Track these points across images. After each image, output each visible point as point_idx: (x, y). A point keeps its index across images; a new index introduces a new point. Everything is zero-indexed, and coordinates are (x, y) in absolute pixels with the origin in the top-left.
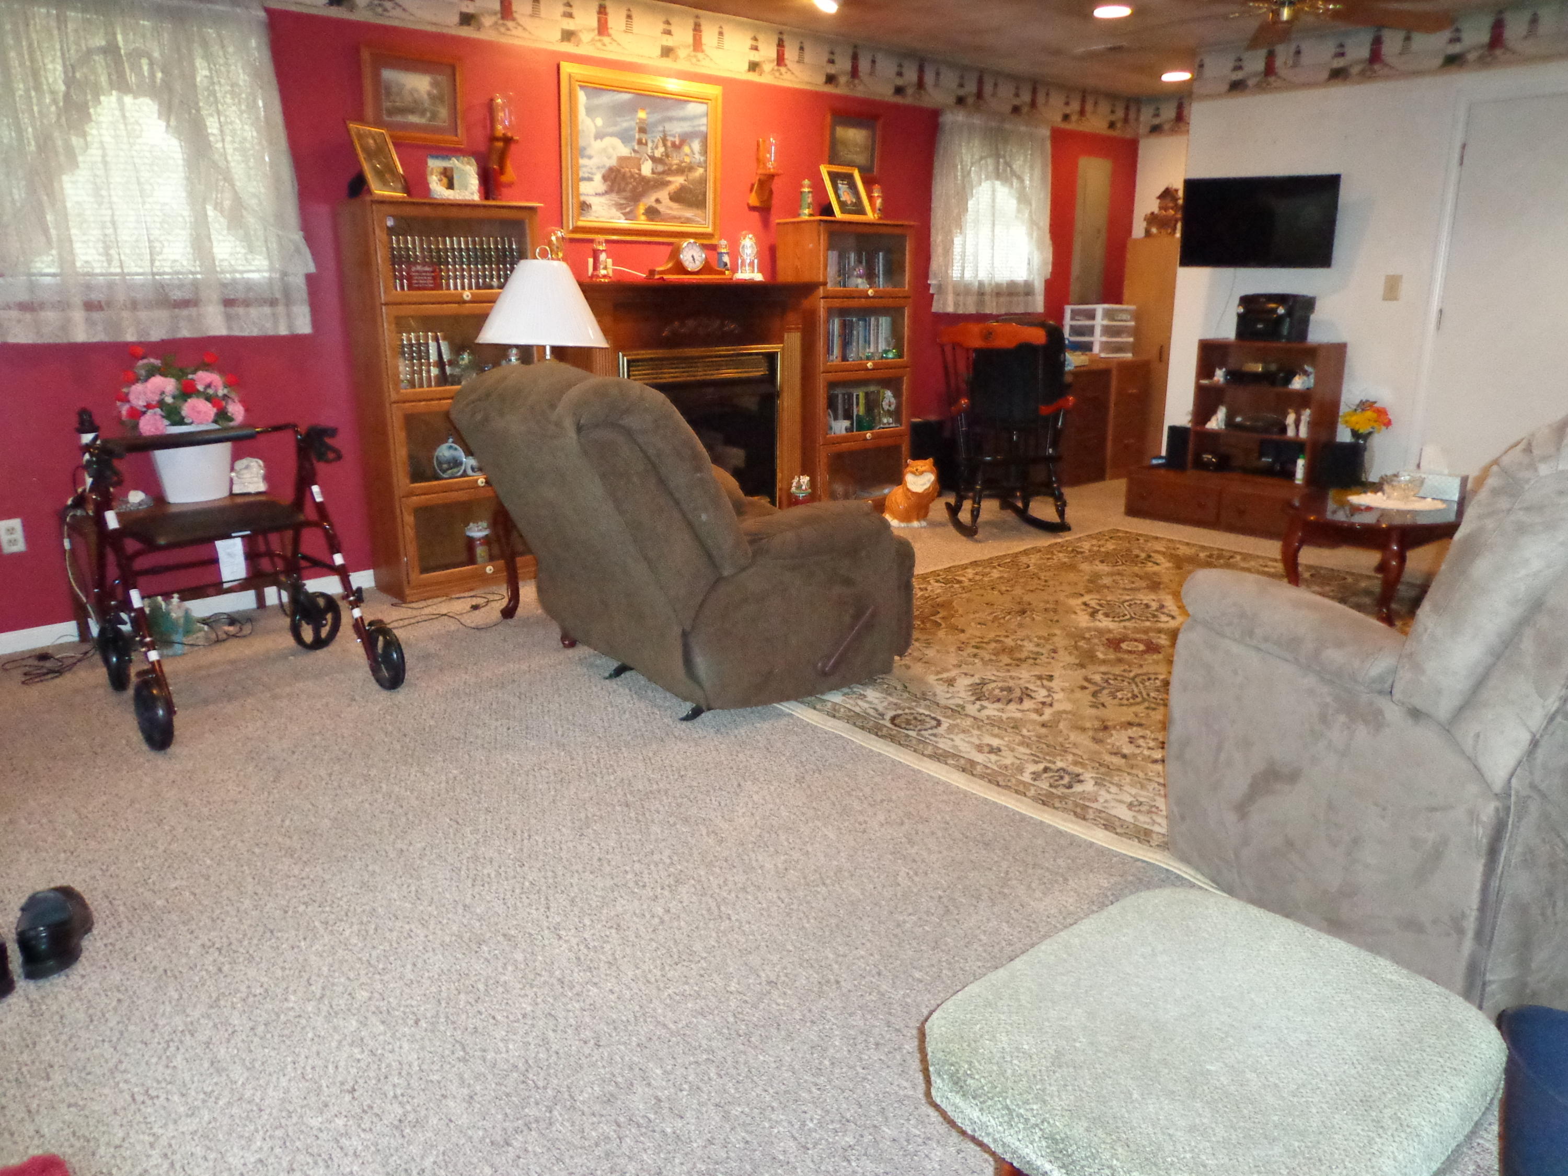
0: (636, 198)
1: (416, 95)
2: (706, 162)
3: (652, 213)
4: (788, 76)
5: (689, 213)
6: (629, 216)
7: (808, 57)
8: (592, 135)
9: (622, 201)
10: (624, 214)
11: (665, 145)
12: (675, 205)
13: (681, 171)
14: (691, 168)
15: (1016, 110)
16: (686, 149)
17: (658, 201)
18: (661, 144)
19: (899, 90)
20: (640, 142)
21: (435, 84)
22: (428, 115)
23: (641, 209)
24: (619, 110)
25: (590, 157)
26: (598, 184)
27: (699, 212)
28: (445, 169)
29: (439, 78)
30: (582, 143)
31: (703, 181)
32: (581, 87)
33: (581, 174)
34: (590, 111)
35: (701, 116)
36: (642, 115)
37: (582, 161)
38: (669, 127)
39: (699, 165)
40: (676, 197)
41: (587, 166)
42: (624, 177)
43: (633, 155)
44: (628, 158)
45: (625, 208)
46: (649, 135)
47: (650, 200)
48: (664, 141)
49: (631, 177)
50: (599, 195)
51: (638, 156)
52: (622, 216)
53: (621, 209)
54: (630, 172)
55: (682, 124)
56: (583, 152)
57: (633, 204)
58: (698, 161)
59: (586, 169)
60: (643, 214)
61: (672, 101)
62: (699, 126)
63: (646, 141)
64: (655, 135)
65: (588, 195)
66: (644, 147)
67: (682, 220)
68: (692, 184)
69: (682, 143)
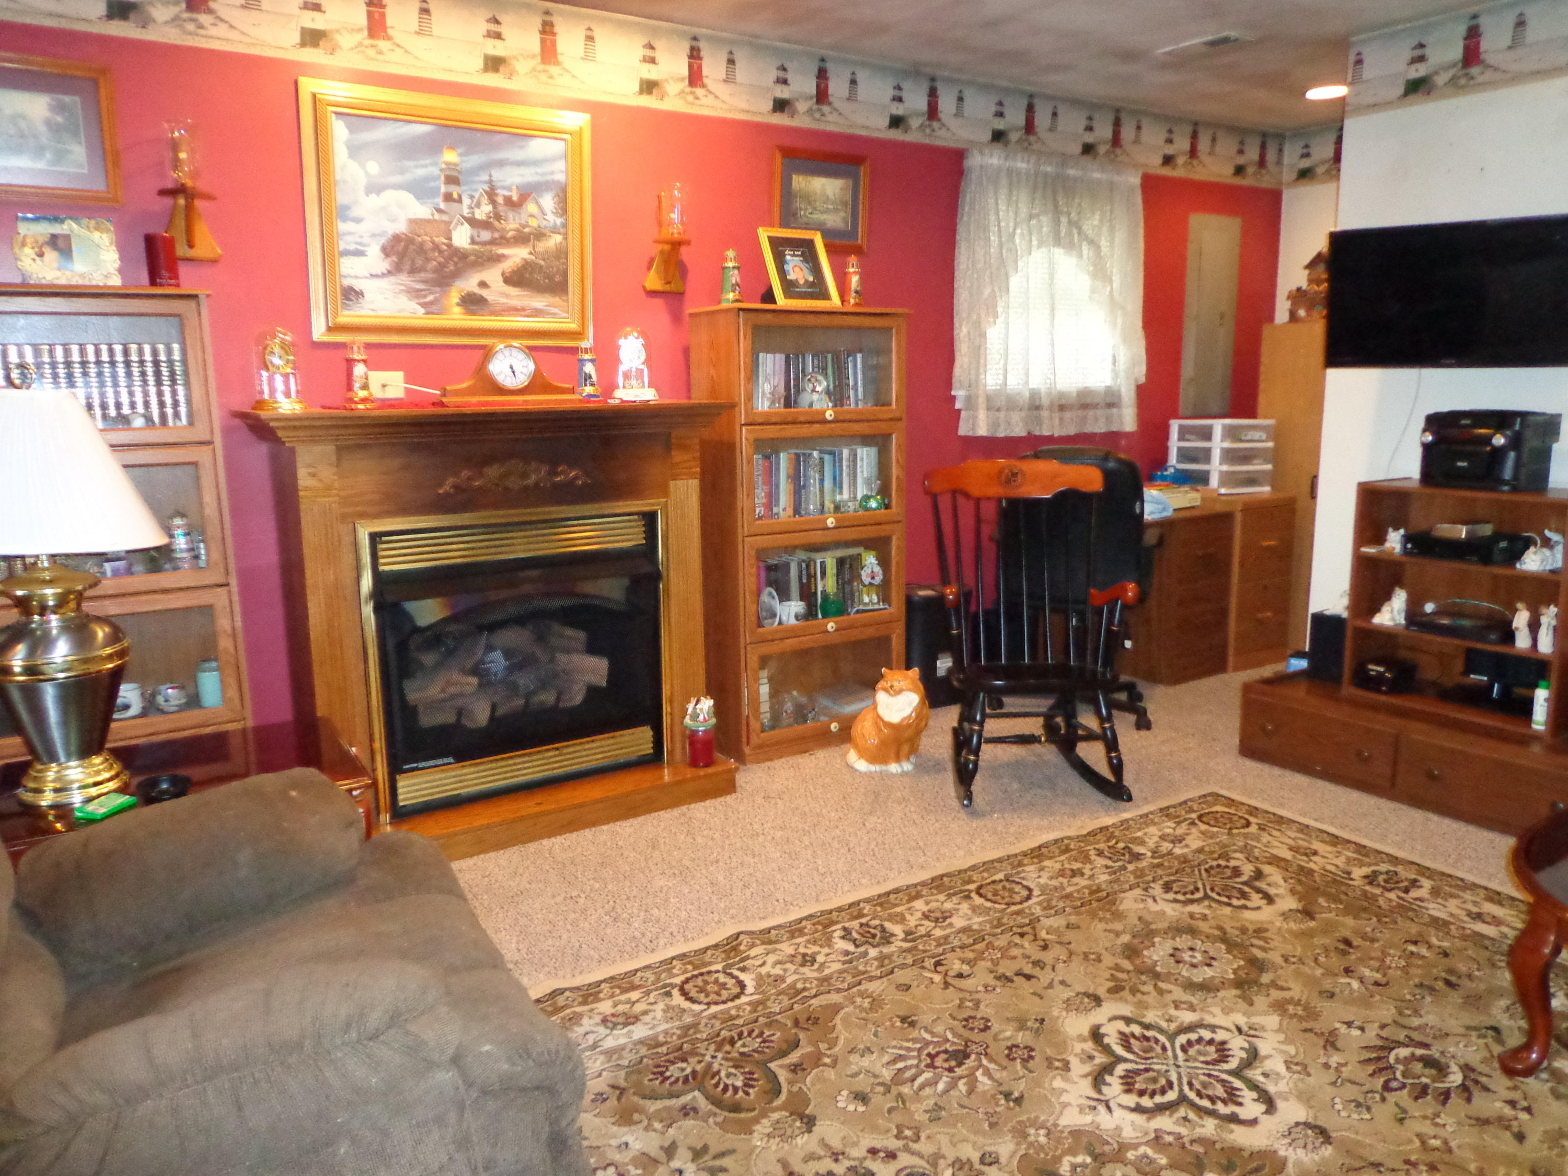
0: (443, 280)
1: (22, 124)
2: (565, 226)
3: (472, 302)
4: (709, 101)
5: (539, 302)
6: (434, 308)
7: (742, 72)
8: (361, 188)
9: (419, 286)
10: (423, 305)
11: (493, 202)
12: (513, 291)
13: (521, 239)
15: (1088, 149)
16: (531, 207)
17: (483, 284)
18: (485, 200)
19: (896, 122)
20: (448, 197)
21: (60, 108)
23: (454, 296)
24: (408, 150)
25: (358, 220)
26: (375, 260)
27: (557, 300)
28: (56, 237)
29: (67, 99)
30: (342, 198)
31: (562, 253)
32: (338, 115)
33: (342, 246)
34: (354, 150)
35: (554, 159)
36: (450, 156)
37: (342, 226)
38: (497, 174)
39: (555, 230)
40: (516, 279)
41: (351, 234)
42: (421, 249)
43: (437, 216)
44: (428, 221)
45: (425, 296)
46: (464, 188)
47: (469, 283)
48: (491, 195)
49: (433, 250)
50: (377, 276)
51: (445, 218)
52: (418, 307)
53: (418, 297)
54: (433, 242)
55: (522, 170)
56: (343, 213)
57: (438, 289)
58: (551, 224)
59: (349, 238)
60: (458, 304)
61: (503, 136)
62: (552, 173)
63: (460, 196)
64: (474, 187)
65: (356, 277)
66: (455, 205)
67: (527, 312)
68: (544, 259)
69: (523, 198)
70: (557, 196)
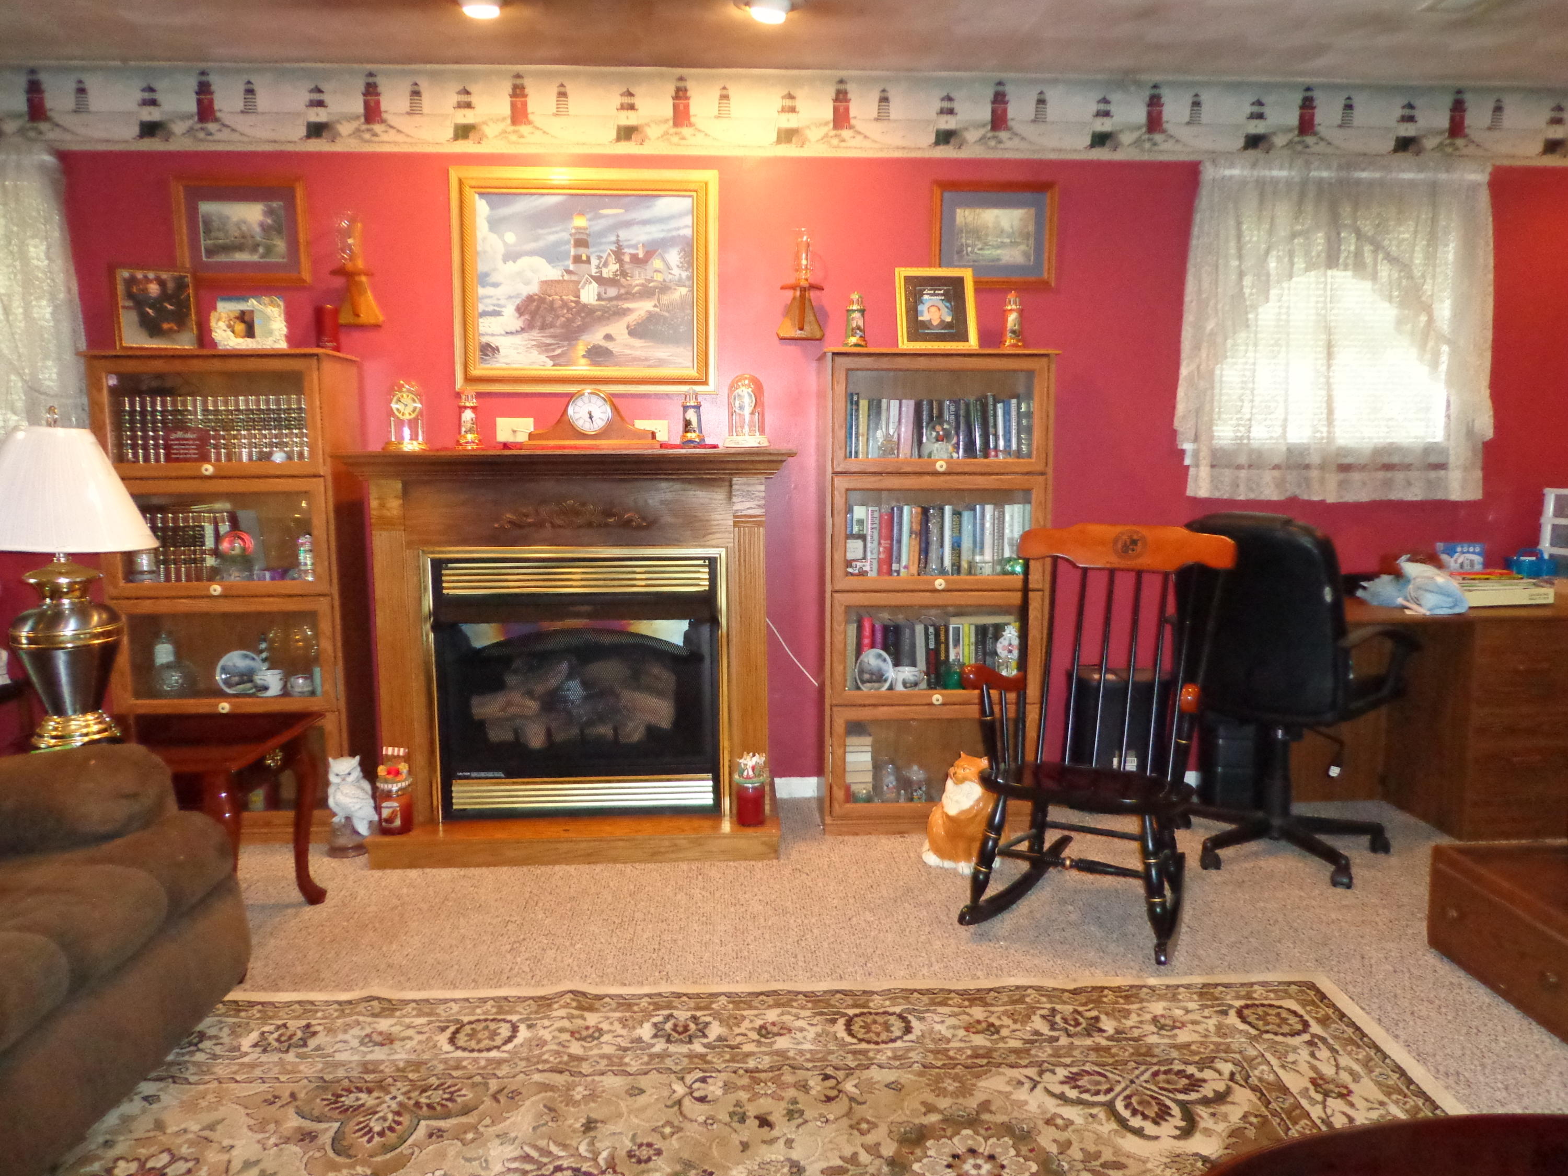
0: (571, 334)
1: (244, 228)
2: (691, 278)
3: (597, 354)
4: (858, 141)
5: (662, 352)
6: (561, 360)
7: (897, 109)
8: (499, 256)
9: (548, 341)
10: (552, 358)
11: (619, 260)
12: (637, 342)
13: (647, 292)
14: (664, 288)
15: (1405, 144)
16: (657, 263)
17: (608, 337)
18: (612, 259)
19: (1102, 140)
20: (577, 259)
21: (270, 212)
22: (261, 250)
23: (581, 349)
24: (540, 219)
25: (496, 285)
26: (510, 319)
27: (680, 350)
28: (243, 313)
29: (275, 205)
30: (482, 267)
31: (686, 305)
32: (481, 195)
33: (481, 308)
34: (494, 224)
35: (681, 215)
36: (580, 222)
37: (481, 291)
38: (623, 234)
39: (680, 283)
40: (639, 332)
41: (491, 297)
42: (552, 308)
43: (566, 277)
44: (558, 282)
45: (554, 350)
46: (591, 250)
47: (596, 337)
48: (618, 255)
49: (562, 307)
50: (512, 333)
51: (574, 278)
52: (548, 360)
53: (547, 351)
54: (562, 300)
55: (648, 228)
56: (483, 280)
57: (566, 343)
58: (677, 278)
59: (488, 301)
60: (584, 356)
61: (630, 198)
62: (678, 229)
63: (588, 258)
64: (602, 247)
65: (493, 335)
66: (586, 266)
67: (651, 363)
68: (668, 311)
69: (649, 254)
70: (683, 250)
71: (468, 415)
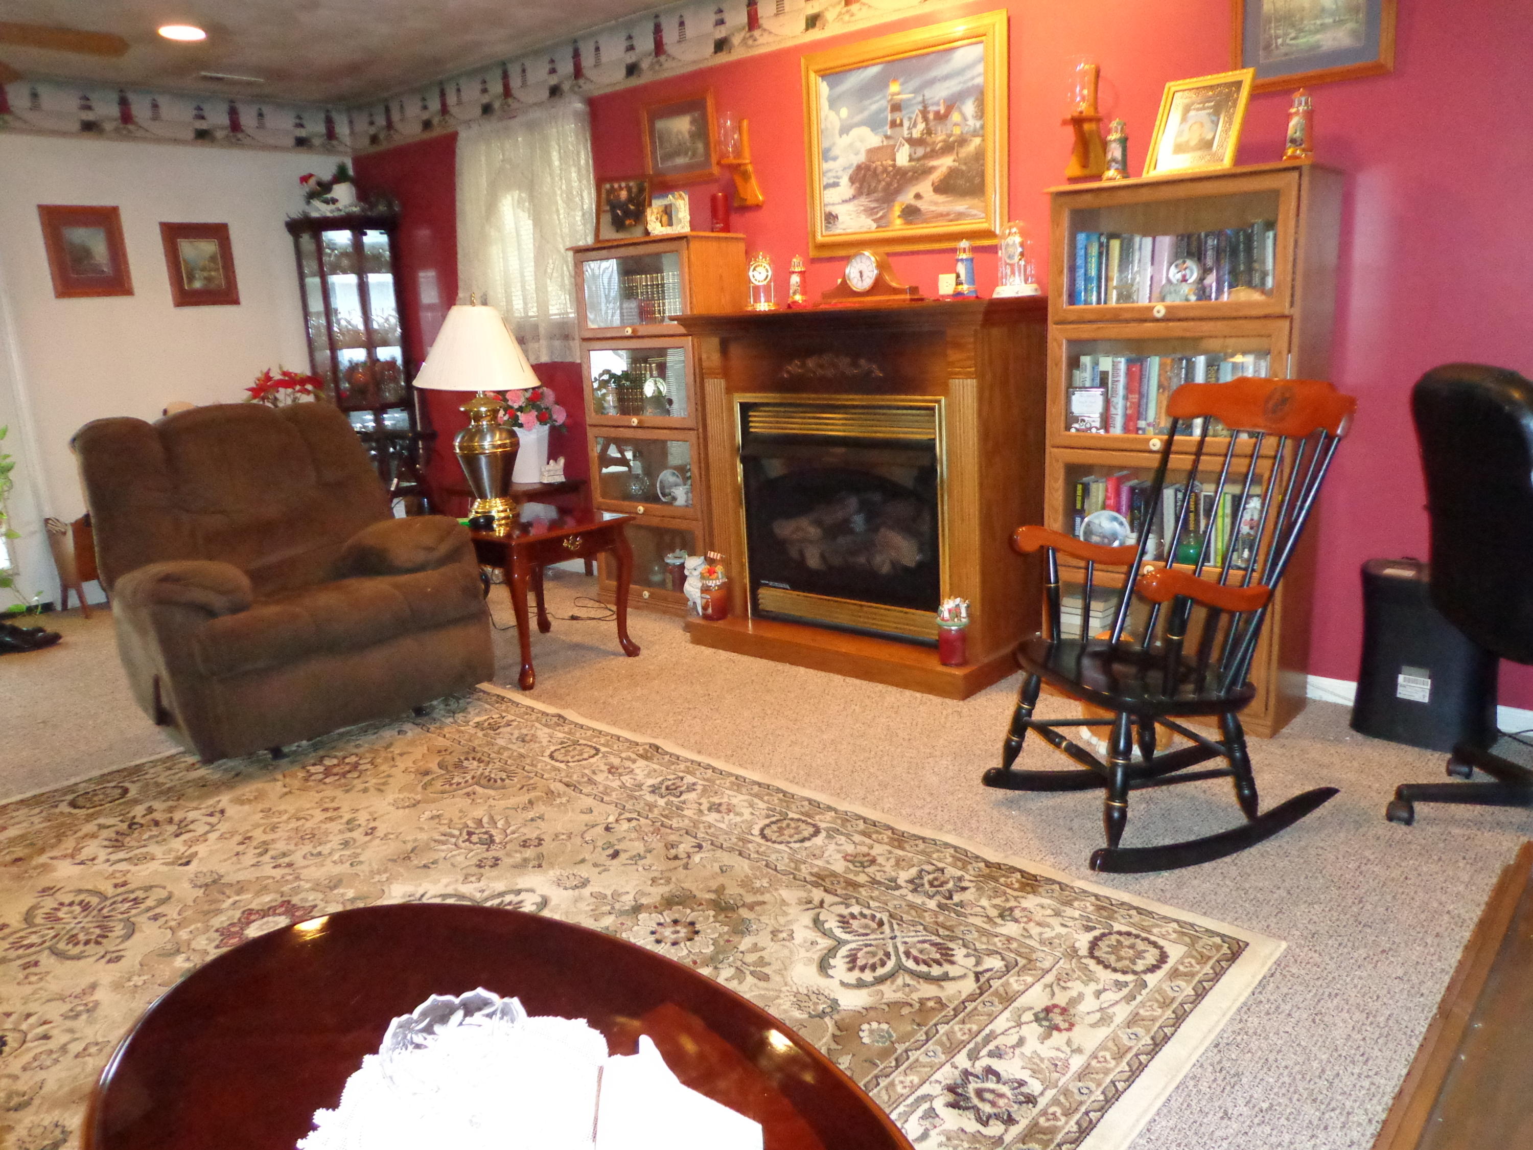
0: (889, 197)
1: (680, 137)
2: (982, 127)
3: (910, 214)
5: (961, 206)
6: (883, 222)
8: (837, 132)
9: (873, 205)
10: (875, 220)
11: (925, 119)
12: (941, 198)
13: (948, 148)
14: (962, 141)
16: (955, 117)
17: (918, 196)
18: (920, 119)
20: (893, 124)
22: (690, 153)
23: (897, 210)
24: (866, 91)
25: (835, 159)
26: (845, 189)
27: (976, 201)
28: (669, 206)
31: (980, 156)
32: (823, 77)
33: (823, 181)
34: (833, 103)
35: (974, 64)
36: (894, 88)
37: (825, 166)
38: (929, 93)
39: (975, 134)
40: (942, 188)
41: (830, 170)
42: (875, 173)
43: (885, 143)
44: (879, 148)
45: (877, 213)
46: (904, 112)
47: (907, 198)
48: (924, 114)
49: (883, 172)
50: (846, 201)
51: (891, 142)
52: (873, 223)
53: (871, 215)
54: (883, 166)
55: (947, 84)
56: (826, 155)
57: (885, 205)
58: (972, 128)
59: (830, 174)
60: (899, 216)
61: (932, 56)
62: (973, 78)
63: (902, 121)
64: (912, 109)
65: (834, 204)
66: (898, 129)
67: (952, 217)
68: (965, 164)
69: (950, 108)
70: (977, 99)
71: (795, 279)
